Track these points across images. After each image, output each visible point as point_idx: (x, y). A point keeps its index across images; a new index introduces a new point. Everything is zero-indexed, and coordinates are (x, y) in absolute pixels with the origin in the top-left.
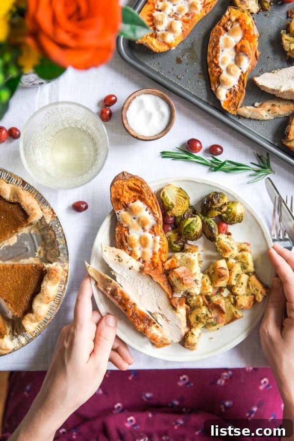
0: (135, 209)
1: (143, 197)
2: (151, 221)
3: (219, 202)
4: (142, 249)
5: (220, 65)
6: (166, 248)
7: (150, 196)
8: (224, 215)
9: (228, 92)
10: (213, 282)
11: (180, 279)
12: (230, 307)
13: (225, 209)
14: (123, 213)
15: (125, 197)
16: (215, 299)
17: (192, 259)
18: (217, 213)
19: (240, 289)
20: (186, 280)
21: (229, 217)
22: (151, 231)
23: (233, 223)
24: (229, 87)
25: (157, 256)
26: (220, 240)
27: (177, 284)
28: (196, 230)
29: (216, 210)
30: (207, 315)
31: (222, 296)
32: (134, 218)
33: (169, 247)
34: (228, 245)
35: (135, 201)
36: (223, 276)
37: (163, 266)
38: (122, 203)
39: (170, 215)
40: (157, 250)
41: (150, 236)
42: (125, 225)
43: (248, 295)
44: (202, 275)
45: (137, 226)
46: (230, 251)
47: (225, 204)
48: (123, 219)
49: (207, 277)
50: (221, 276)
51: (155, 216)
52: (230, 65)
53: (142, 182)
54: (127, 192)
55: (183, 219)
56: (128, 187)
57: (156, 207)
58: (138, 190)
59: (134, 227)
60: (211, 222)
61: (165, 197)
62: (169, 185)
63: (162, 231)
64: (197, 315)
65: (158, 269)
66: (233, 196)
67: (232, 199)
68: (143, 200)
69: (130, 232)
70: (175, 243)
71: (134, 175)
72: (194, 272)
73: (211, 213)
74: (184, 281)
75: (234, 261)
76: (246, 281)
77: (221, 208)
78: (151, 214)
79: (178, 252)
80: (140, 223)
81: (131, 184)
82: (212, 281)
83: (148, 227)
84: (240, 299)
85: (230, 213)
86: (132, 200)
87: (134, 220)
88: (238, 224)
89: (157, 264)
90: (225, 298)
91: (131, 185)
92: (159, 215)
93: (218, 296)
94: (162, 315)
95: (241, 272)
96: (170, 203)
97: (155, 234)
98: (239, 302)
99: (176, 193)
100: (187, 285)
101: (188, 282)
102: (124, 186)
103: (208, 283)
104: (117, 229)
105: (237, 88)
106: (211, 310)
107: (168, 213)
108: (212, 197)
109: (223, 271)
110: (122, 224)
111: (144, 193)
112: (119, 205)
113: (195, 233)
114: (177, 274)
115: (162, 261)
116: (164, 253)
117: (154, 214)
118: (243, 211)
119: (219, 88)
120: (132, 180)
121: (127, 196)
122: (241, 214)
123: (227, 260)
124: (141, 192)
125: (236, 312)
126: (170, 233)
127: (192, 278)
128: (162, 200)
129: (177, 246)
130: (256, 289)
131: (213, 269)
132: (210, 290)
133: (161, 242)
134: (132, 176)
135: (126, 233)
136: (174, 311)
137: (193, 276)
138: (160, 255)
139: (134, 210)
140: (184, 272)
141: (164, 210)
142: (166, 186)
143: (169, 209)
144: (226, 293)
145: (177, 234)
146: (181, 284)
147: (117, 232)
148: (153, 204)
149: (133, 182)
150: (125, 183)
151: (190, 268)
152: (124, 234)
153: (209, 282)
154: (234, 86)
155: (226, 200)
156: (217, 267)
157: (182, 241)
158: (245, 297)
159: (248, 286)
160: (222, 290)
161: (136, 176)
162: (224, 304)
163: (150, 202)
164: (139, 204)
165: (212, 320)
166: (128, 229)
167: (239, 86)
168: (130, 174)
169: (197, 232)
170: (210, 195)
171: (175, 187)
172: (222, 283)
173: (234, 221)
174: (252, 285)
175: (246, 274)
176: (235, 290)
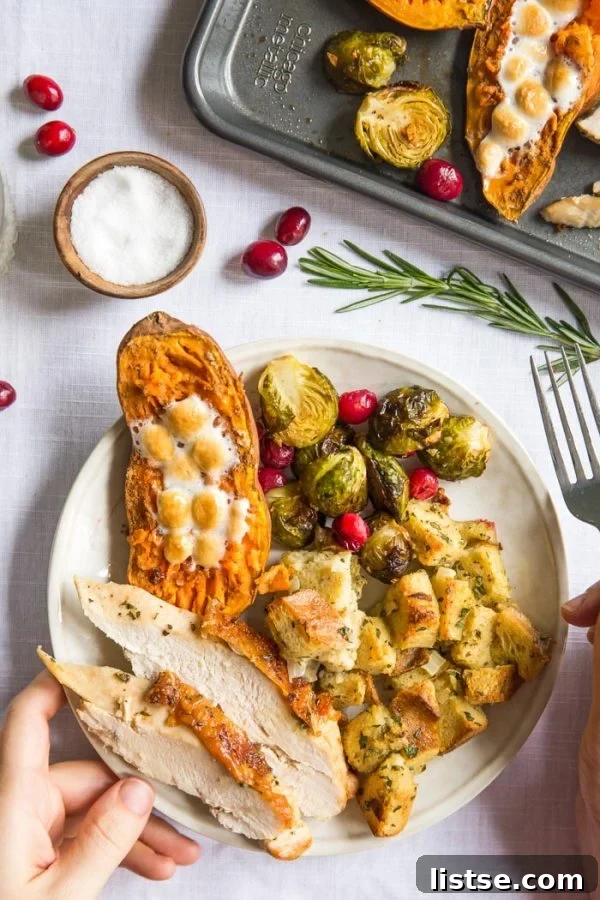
0: (184, 420)
1: (207, 385)
2: (226, 453)
3: (420, 415)
4: (196, 532)
5: (501, 78)
6: (264, 534)
7: (227, 385)
8: (434, 452)
9: (508, 156)
10: (396, 637)
11: (299, 626)
12: (449, 702)
13: (435, 437)
14: (149, 430)
15: (157, 385)
16: (406, 683)
17: (334, 569)
18: (411, 445)
19: (475, 651)
20: (314, 627)
21: (447, 459)
22: (227, 485)
23: (459, 478)
24: (513, 145)
25: (239, 556)
26: (411, 517)
27: (290, 638)
28: (349, 488)
29: (408, 436)
30: (388, 729)
31: (424, 673)
32: (181, 445)
33: (273, 533)
34: (434, 531)
35: (185, 396)
36: (422, 617)
37: (254, 586)
38: (149, 399)
39: (280, 441)
40: (238, 538)
41: (220, 498)
42: (154, 463)
43: (495, 664)
44: (361, 615)
45: (187, 466)
46: (438, 547)
47: (437, 424)
48: (149, 446)
49: (377, 624)
50: (416, 619)
51: (240, 443)
52: (530, 87)
53: (209, 345)
54: (164, 370)
55: (317, 455)
56: (169, 356)
57: (243, 417)
58: (195, 366)
59: (179, 468)
60: (391, 466)
61: (271, 390)
62: (284, 358)
63: (258, 486)
64: (361, 734)
65: (238, 591)
66: (462, 402)
67: (458, 410)
68: (206, 394)
69: (167, 482)
70: (290, 521)
71: (188, 323)
72: (339, 605)
73: (394, 441)
74: (310, 631)
75: (452, 573)
76: (490, 627)
77: (424, 433)
78: (228, 436)
79: (298, 549)
80: (197, 458)
81: (176, 348)
82: (392, 633)
83: (217, 473)
84: (476, 675)
85: (450, 446)
86: (178, 394)
87: (178, 449)
88: (472, 479)
89: (236, 576)
90: (434, 679)
91: (176, 350)
92: (251, 441)
93: (414, 674)
94: (275, 749)
95: (472, 602)
96: (283, 408)
97: (236, 493)
98: (473, 684)
99: (302, 381)
100: (317, 642)
101: (322, 633)
102: (155, 353)
103: (382, 641)
104: (130, 473)
105: (534, 152)
106: (397, 714)
107: (276, 435)
108: (405, 398)
109: (420, 603)
110: (146, 460)
111: (211, 376)
112: (140, 406)
113: (346, 496)
114: (291, 610)
115: (250, 569)
116: (257, 548)
117: (236, 435)
118: (488, 446)
119: (486, 141)
120: (179, 337)
121: (163, 381)
122: (481, 452)
123: (432, 571)
124: (203, 373)
125: (467, 714)
126: (278, 494)
127: (333, 624)
128: (262, 400)
129: (294, 532)
130: (518, 647)
131: (395, 601)
132: (389, 659)
133: (250, 515)
134: (181, 327)
135: (155, 485)
136: (305, 732)
137: (336, 617)
138: (247, 554)
139: (181, 422)
140: (312, 607)
141: (267, 426)
142: (277, 359)
143: (280, 426)
144: (434, 664)
145: (295, 498)
146: (303, 640)
147: (130, 481)
148: (235, 408)
149: (183, 342)
150: (158, 344)
151: (328, 596)
152: (151, 489)
153: (385, 636)
154: (528, 145)
155: (440, 412)
156: (406, 594)
157: (309, 519)
158: (489, 670)
159: (495, 639)
160: (424, 657)
161: (193, 326)
162: (433, 693)
163: (226, 402)
164: (195, 405)
165: (405, 741)
166: (160, 472)
167: (541, 149)
168: (176, 320)
169: (352, 494)
170: (398, 391)
171: (302, 366)
172: (423, 638)
173: (461, 469)
174: (506, 636)
175: (487, 605)
176: (459, 653)
